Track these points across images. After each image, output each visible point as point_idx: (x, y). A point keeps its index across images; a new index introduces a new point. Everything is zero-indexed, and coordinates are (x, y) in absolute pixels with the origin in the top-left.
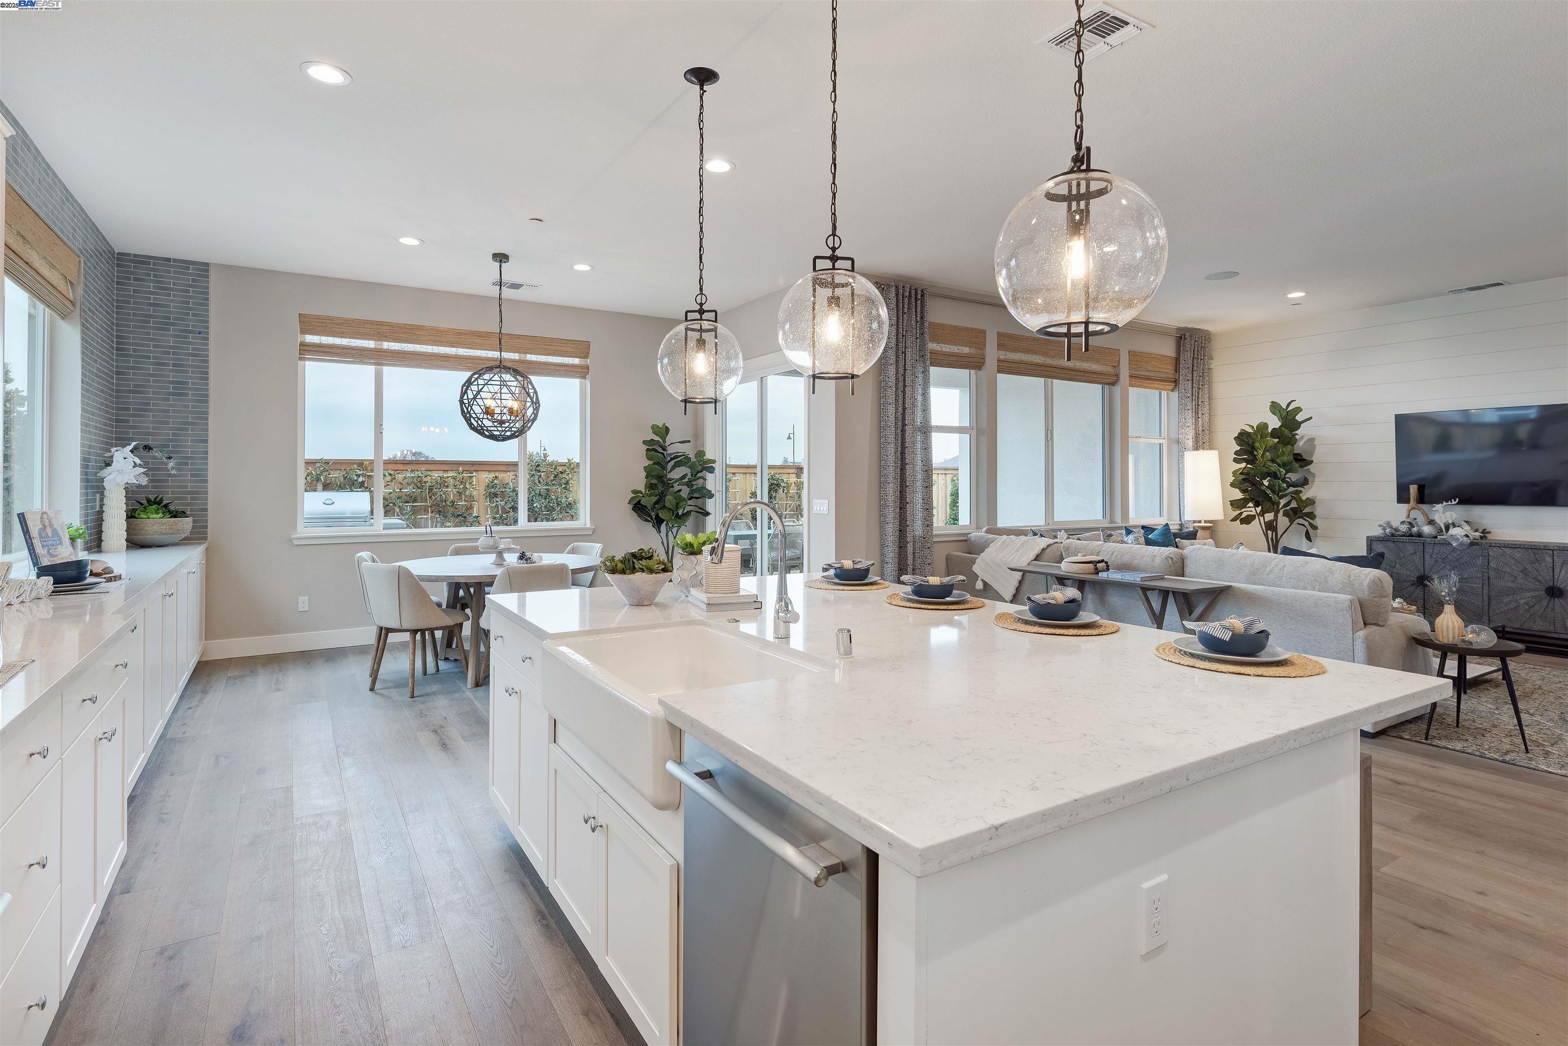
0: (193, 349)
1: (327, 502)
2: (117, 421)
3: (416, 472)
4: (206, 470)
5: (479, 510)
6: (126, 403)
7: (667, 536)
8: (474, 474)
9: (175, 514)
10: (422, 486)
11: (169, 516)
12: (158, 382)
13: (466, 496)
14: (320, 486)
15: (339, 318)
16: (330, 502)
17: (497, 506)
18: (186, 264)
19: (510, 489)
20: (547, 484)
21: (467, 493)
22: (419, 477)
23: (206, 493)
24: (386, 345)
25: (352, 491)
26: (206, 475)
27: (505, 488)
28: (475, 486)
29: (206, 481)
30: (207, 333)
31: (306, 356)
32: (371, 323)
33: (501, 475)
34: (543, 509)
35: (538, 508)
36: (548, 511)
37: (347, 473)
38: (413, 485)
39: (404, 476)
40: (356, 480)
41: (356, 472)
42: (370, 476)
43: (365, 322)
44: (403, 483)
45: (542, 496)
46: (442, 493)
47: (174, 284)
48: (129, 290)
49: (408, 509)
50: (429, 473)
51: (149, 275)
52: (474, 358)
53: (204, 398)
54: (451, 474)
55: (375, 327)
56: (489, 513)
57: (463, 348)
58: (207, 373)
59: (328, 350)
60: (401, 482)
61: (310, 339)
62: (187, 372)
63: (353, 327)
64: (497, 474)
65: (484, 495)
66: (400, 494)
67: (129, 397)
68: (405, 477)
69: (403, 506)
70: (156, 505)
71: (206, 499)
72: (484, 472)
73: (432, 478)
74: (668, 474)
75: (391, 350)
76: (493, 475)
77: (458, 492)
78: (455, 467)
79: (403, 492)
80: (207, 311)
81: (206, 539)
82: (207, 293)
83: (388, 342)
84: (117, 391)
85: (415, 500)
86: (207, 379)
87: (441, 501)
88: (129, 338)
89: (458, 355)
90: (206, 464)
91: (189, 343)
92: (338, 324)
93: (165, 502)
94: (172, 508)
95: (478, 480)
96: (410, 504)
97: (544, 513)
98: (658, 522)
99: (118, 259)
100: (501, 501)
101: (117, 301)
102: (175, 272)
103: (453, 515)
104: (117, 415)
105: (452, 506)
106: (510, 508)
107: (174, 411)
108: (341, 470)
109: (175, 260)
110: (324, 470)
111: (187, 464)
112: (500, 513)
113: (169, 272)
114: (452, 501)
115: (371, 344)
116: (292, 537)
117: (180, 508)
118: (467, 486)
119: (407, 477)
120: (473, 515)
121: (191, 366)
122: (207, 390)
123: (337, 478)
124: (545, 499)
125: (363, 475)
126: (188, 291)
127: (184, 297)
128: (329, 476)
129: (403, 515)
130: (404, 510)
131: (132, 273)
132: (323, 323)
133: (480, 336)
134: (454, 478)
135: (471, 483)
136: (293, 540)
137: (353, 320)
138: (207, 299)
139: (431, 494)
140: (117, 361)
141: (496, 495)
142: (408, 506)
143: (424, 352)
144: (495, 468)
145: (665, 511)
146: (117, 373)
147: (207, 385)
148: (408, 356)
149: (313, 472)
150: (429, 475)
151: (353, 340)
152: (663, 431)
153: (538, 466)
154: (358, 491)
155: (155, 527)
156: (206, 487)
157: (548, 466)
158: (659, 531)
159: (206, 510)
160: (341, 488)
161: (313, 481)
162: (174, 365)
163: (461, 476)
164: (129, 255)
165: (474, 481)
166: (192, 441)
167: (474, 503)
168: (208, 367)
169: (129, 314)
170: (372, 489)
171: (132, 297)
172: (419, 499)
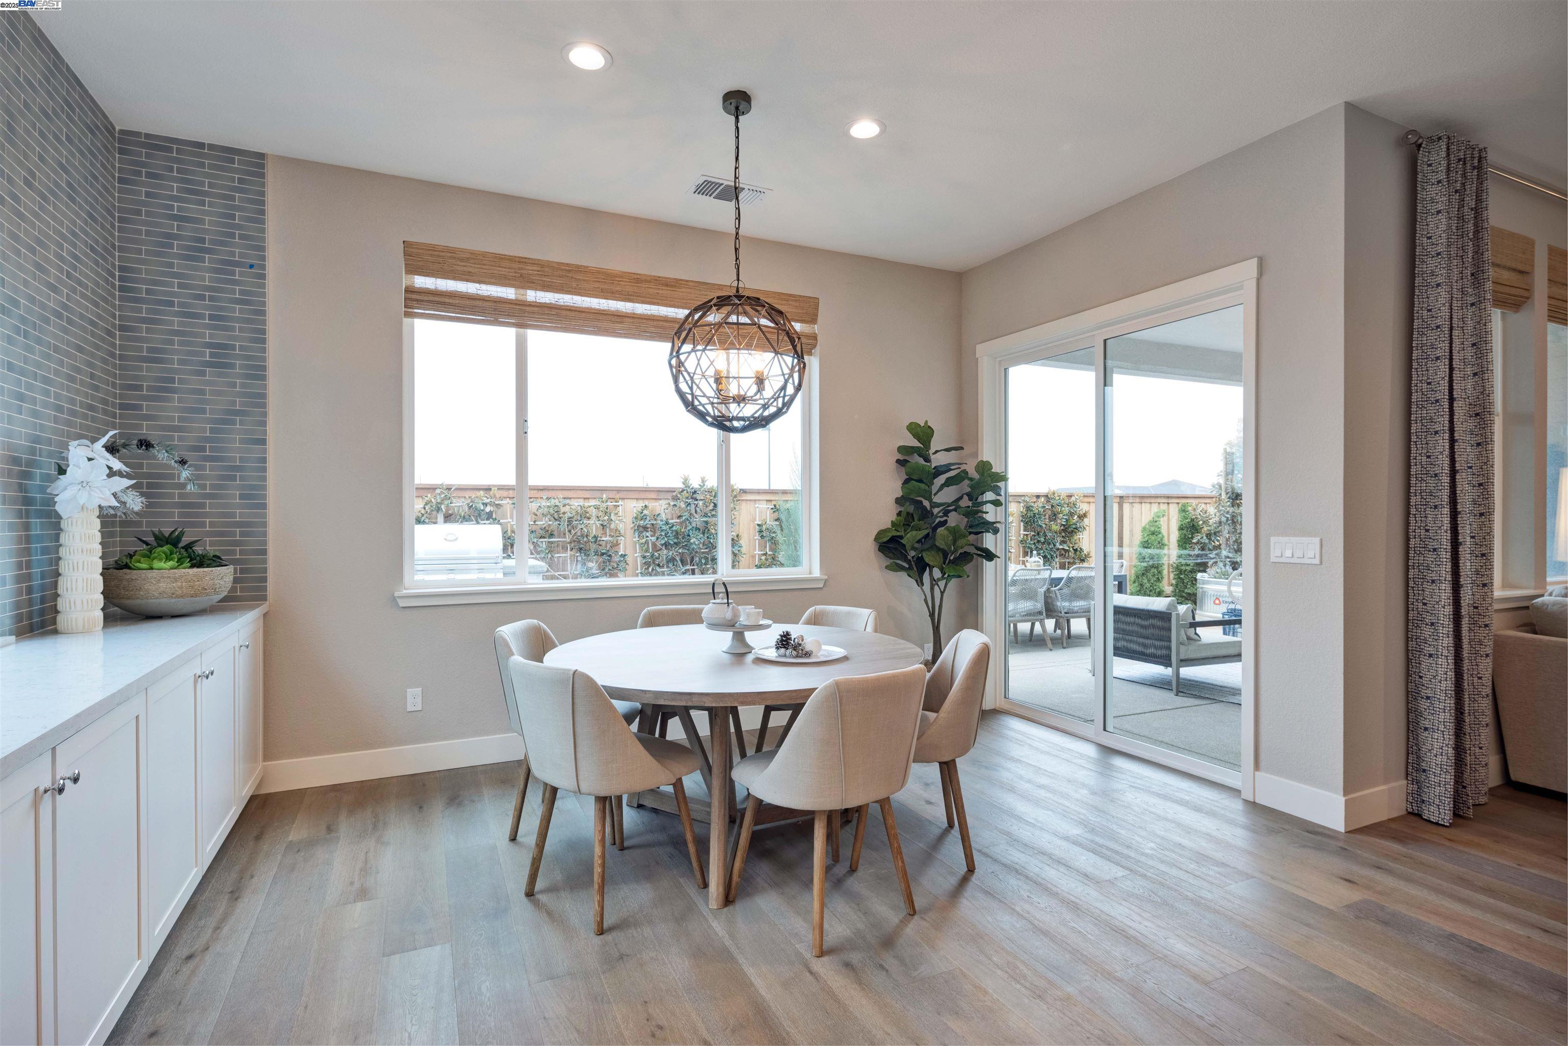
0: (242, 292)
1: (450, 538)
2: (122, 407)
3: (553, 500)
4: (264, 488)
5: (625, 548)
6: (136, 378)
7: (932, 589)
8: (620, 503)
9: (199, 562)
10: (560, 518)
11: (189, 564)
12: (189, 344)
13: (610, 530)
14: (440, 517)
15: (463, 251)
16: (453, 538)
17: (647, 542)
18: (228, 153)
19: (662, 521)
20: (706, 515)
21: (613, 526)
22: (556, 506)
23: (264, 525)
24: (532, 295)
25: (478, 523)
26: (264, 497)
27: (656, 520)
28: (621, 518)
29: (264, 506)
30: (263, 267)
31: (416, 311)
32: (512, 259)
33: (652, 504)
34: (701, 546)
35: (696, 545)
36: (706, 549)
37: (472, 501)
38: (549, 516)
39: (539, 504)
40: (483, 510)
41: (482, 500)
42: (499, 504)
43: (501, 258)
44: (538, 514)
45: (699, 530)
46: (583, 526)
47: (211, 185)
48: (139, 193)
49: (544, 546)
50: (567, 501)
51: (171, 169)
52: (659, 318)
53: (258, 372)
54: (593, 503)
55: (516, 266)
56: (638, 551)
57: (643, 302)
58: (263, 332)
59: (447, 300)
60: (536, 512)
61: (422, 282)
62: (233, 329)
63: (484, 265)
64: (647, 503)
65: (632, 528)
66: (534, 528)
67: (140, 369)
68: (540, 506)
69: (539, 543)
70: (169, 546)
71: (265, 534)
72: (630, 500)
73: (571, 508)
74: (933, 496)
75: (540, 303)
76: (641, 504)
77: (602, 525)
78: (598, 494)
79: (537, 525)
80: (263, 231)
81: (264, 598)
82: (263, 203)
83: (536, 289)
84: (121, 357)
85: (551, 535)
86: (264, 341)
87: (582, 536)
88: (139, 271)
89: (634, 314)
90: (264, 479)
91: (235, 282)
92: (462, 260)
93: (185, 540)
94: (198, 549)
95: (624, 511)
96: (546, 540)
97: (702, 550)
98: (919, 568)
99: (121, 141)
100: (652, 536)
101: (120, 210)
102: (211, 166)
103: (596, 553)
104: (122, 397)
105: (595, 542)
106: (662, 545)
107: (213, 393)
108: (465, 497)
109: (212, 147)
110: (446, 498)
111: (234, 478)
112: (651, 551)
113: (202, 165)
114: (595, 536)
115: (508, 293)
116: (396, 594)
117: (211, 550)
118: (613, 517)
119: (542, 506)
120: (620, 554)
121: (238, 320)
122: (264, 359)
123: (461, 508)
124: (703, 533)
125: (491, 504)
126: (233, 198)
127: (226, 207)
128: (452, 505)
129: (538, 553)
130: (540, 547)
131: (143, 165)
132: (439, 256)
133: (667, 285)
134: (597, 508)
135: (617, 514)
136: (398, 600)
137: (484, 254)
138: (263, 212)
139: (570, 527)
140: (121, 308)
141: (645, 528)
142: (544, 543)
143: (587, 308)
144: (643, 495)
145: (933, 552)
146: (122, 328)
147: (264, 350)
148: (564, 312)
149: (433, 500)
150: (568, 504)
151: (484, 287)
152: (923, 434)
153: (695, 492)
154: (485, 524)
155: (163, 585)
156: (264, 516)
157: (706, 493)
158: (920, 583)
159: (264, 552)
160: (465, 519)
161: (432, 511)
162: (212, 317)
163: (604, 505)
164: (138, 134)
165: (620, 512)
166: (242, 441)
167: (619, 538)
168: (264, 322)
169: (139, 232)
170: (501, 521)
171: (144, 204)
172: (555, 533)
